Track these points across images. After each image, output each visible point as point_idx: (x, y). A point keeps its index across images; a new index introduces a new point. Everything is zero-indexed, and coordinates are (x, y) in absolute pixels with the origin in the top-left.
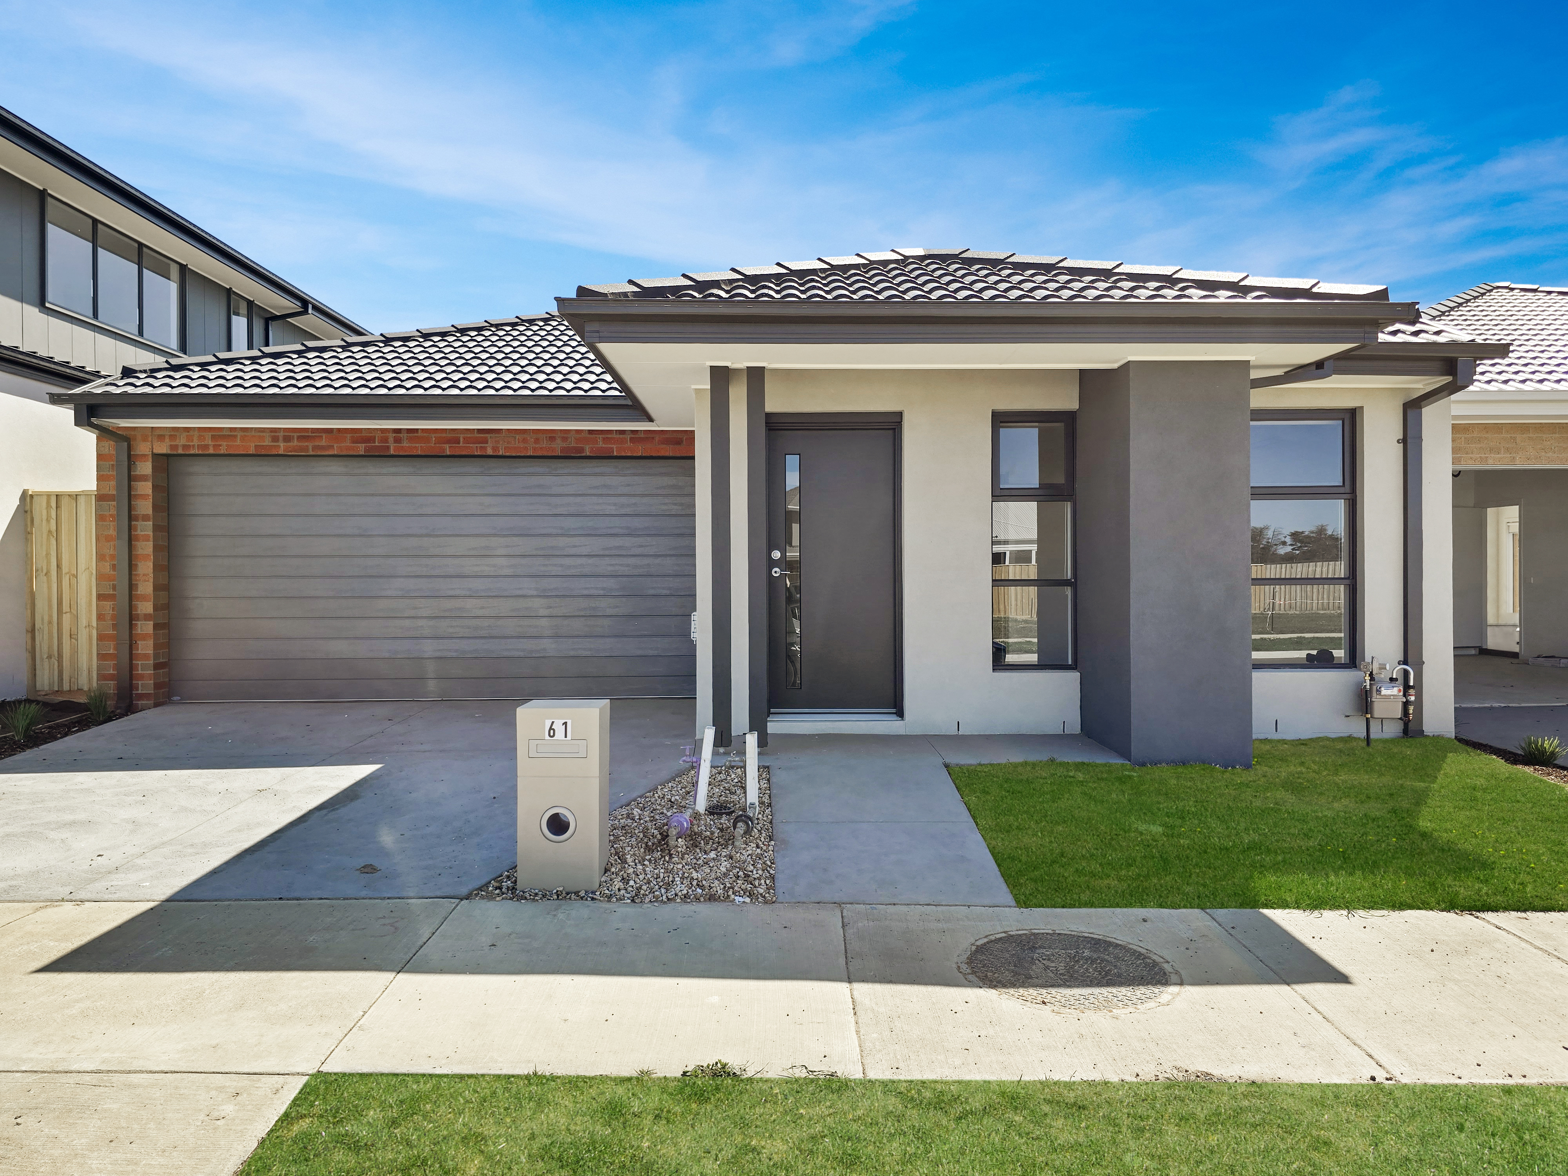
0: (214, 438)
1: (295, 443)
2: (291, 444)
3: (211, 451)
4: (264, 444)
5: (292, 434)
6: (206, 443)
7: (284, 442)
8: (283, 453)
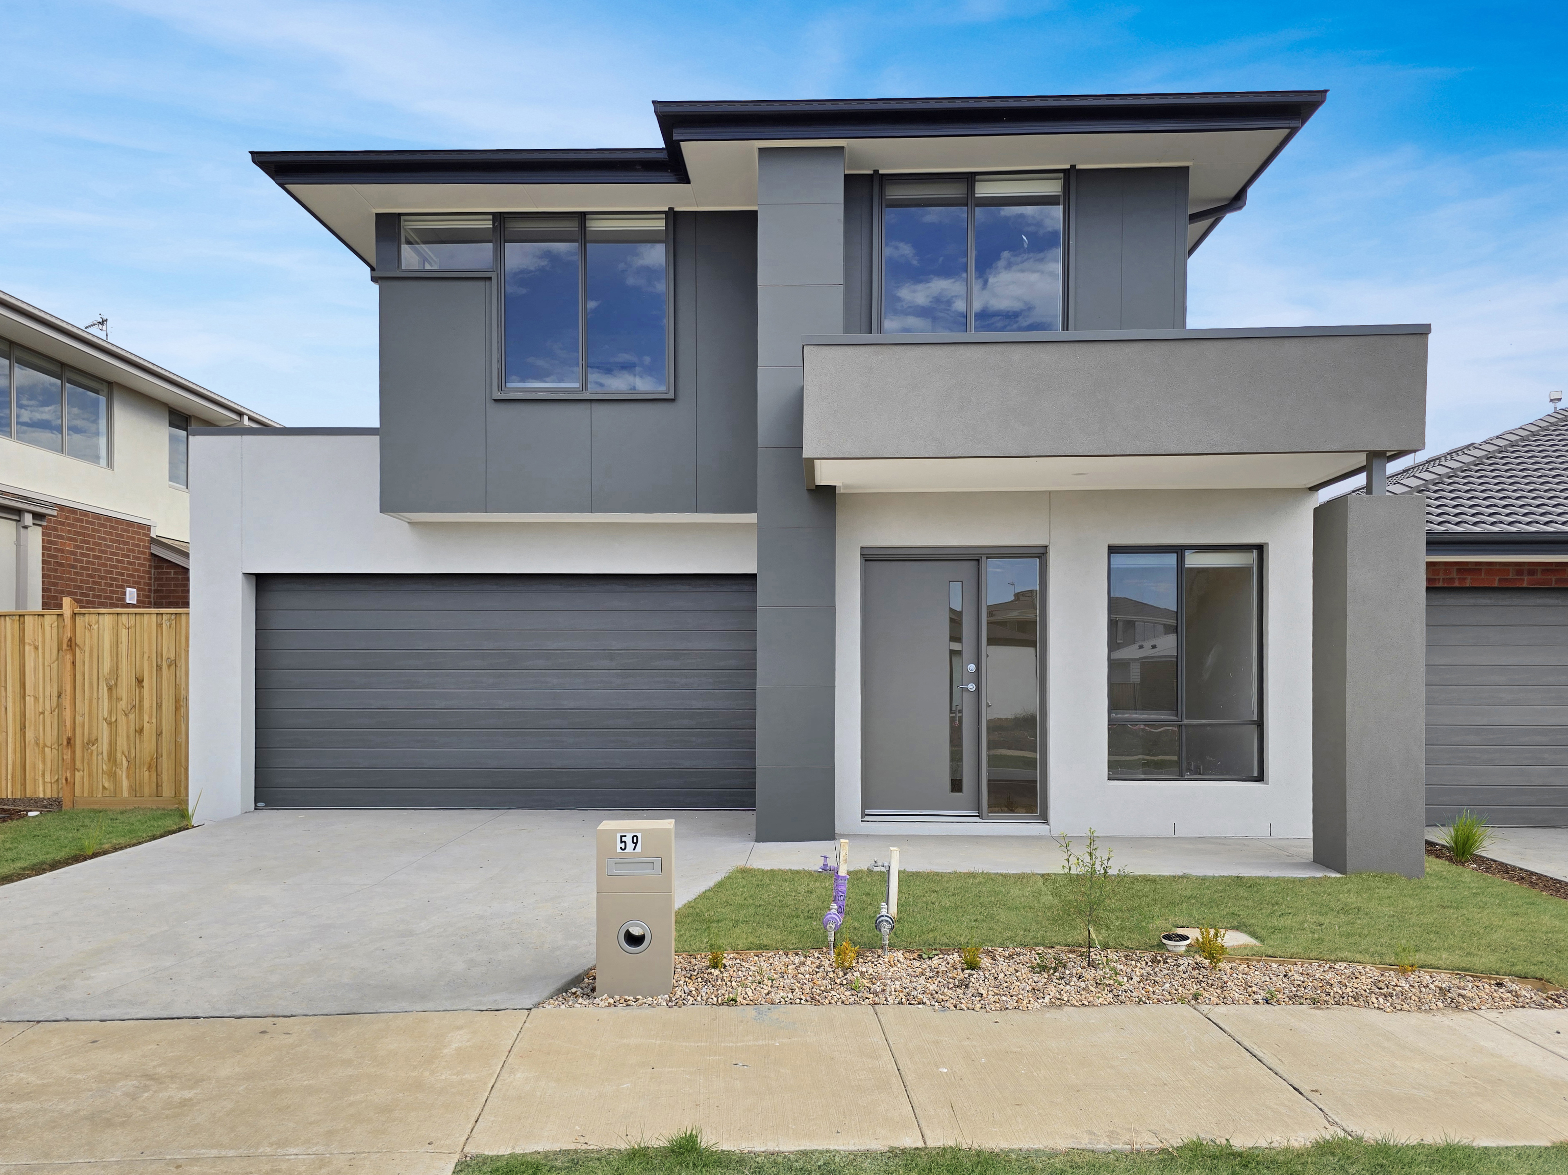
0: (1459, 571)
1: (1539, 576)
2: (1535, 577)
3: (1457, 584)
4: (1509, 577)
5: (1536, 568)
6: (1451, 576)
7: (1528, 575)
8: (1527, 586)
